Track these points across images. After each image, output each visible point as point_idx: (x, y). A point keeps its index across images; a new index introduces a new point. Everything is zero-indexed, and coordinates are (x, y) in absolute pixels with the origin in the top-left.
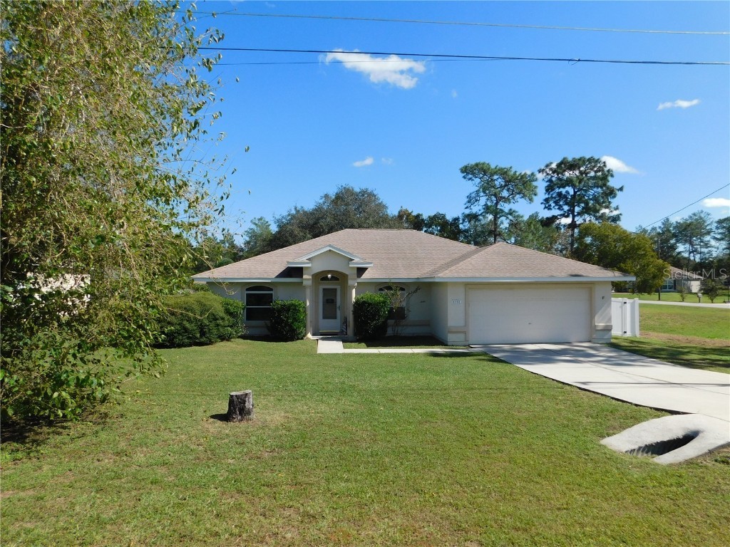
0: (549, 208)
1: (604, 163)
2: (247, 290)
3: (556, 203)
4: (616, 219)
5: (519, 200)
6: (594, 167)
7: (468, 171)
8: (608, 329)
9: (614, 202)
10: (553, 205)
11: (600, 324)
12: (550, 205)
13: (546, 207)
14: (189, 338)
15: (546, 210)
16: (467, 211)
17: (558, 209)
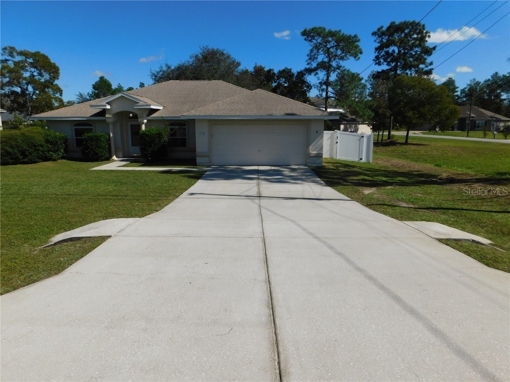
0: (379, 64)
1: (424, 25)
2: (75, 126)
3: (385, 60)
4: (429, 72)
5: (349, 57)
6: (416, 30)
7: (308, 34)
8: (319, 156)
9: (429, 59)
10: (382, 61)
11: (313, 151)
12: (380, 62)
13: (376, 64)
14: (12, 159)
15: (377, 65)
16: (308, 67)
17: (387, 64)
